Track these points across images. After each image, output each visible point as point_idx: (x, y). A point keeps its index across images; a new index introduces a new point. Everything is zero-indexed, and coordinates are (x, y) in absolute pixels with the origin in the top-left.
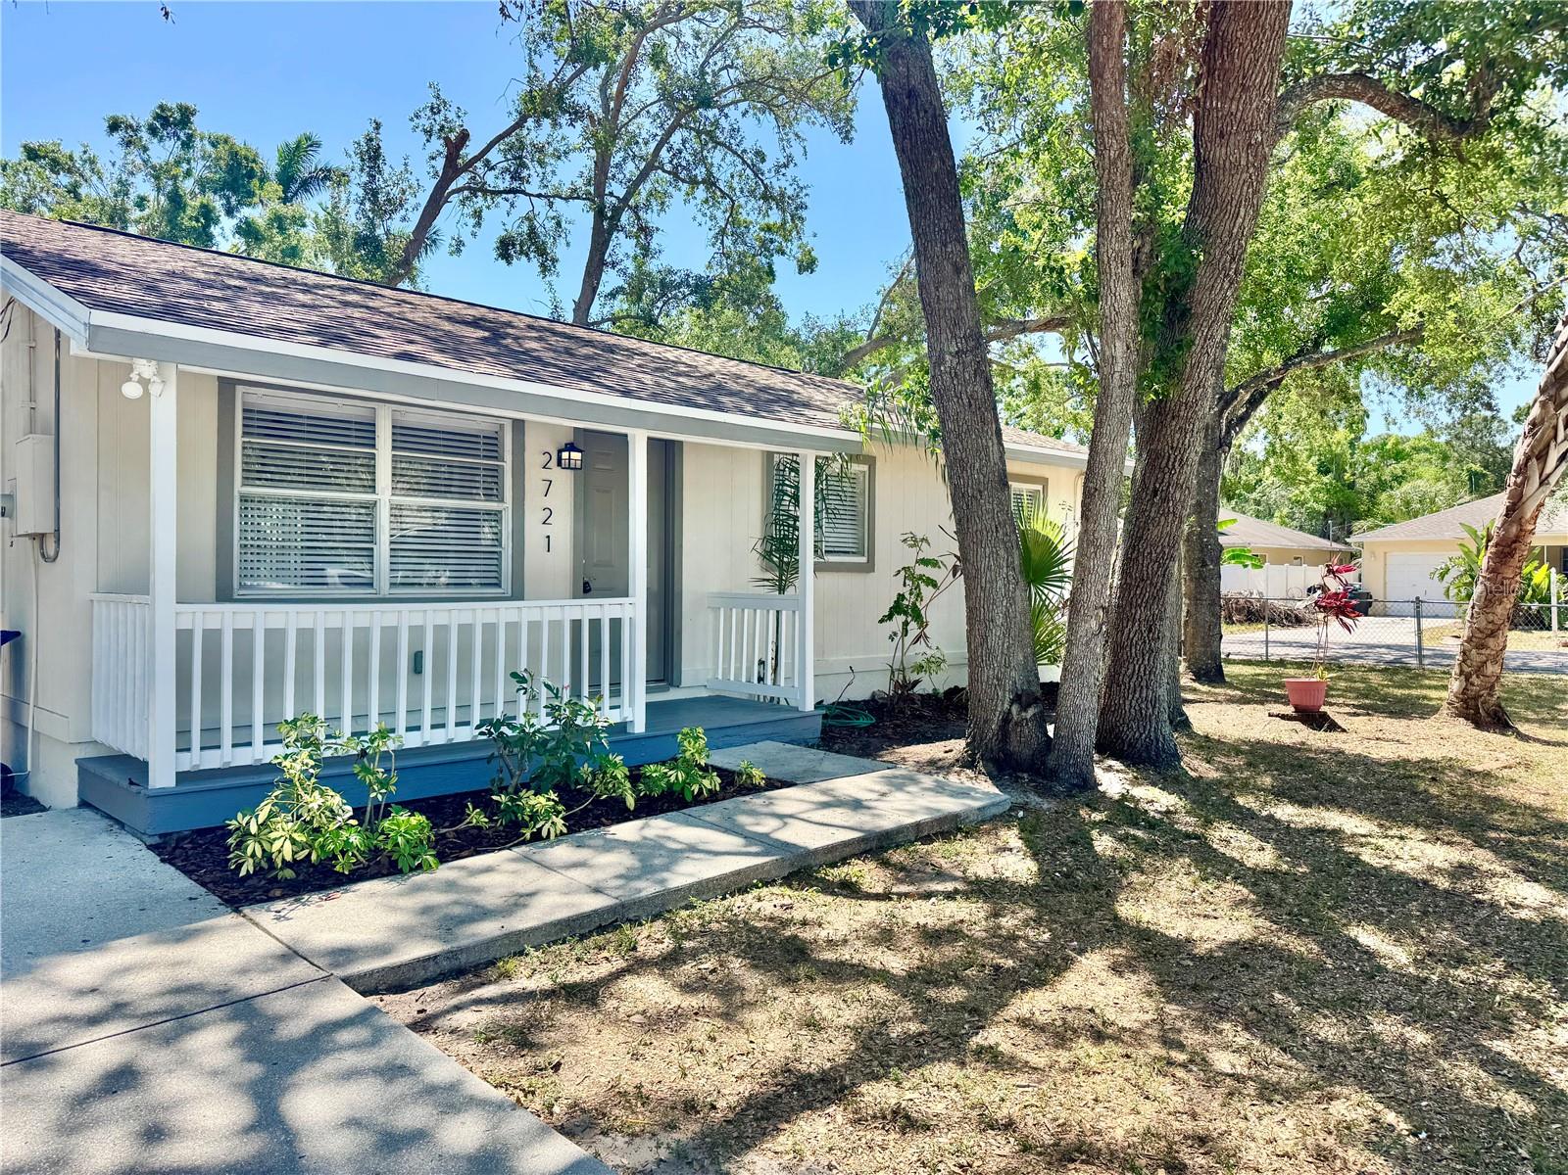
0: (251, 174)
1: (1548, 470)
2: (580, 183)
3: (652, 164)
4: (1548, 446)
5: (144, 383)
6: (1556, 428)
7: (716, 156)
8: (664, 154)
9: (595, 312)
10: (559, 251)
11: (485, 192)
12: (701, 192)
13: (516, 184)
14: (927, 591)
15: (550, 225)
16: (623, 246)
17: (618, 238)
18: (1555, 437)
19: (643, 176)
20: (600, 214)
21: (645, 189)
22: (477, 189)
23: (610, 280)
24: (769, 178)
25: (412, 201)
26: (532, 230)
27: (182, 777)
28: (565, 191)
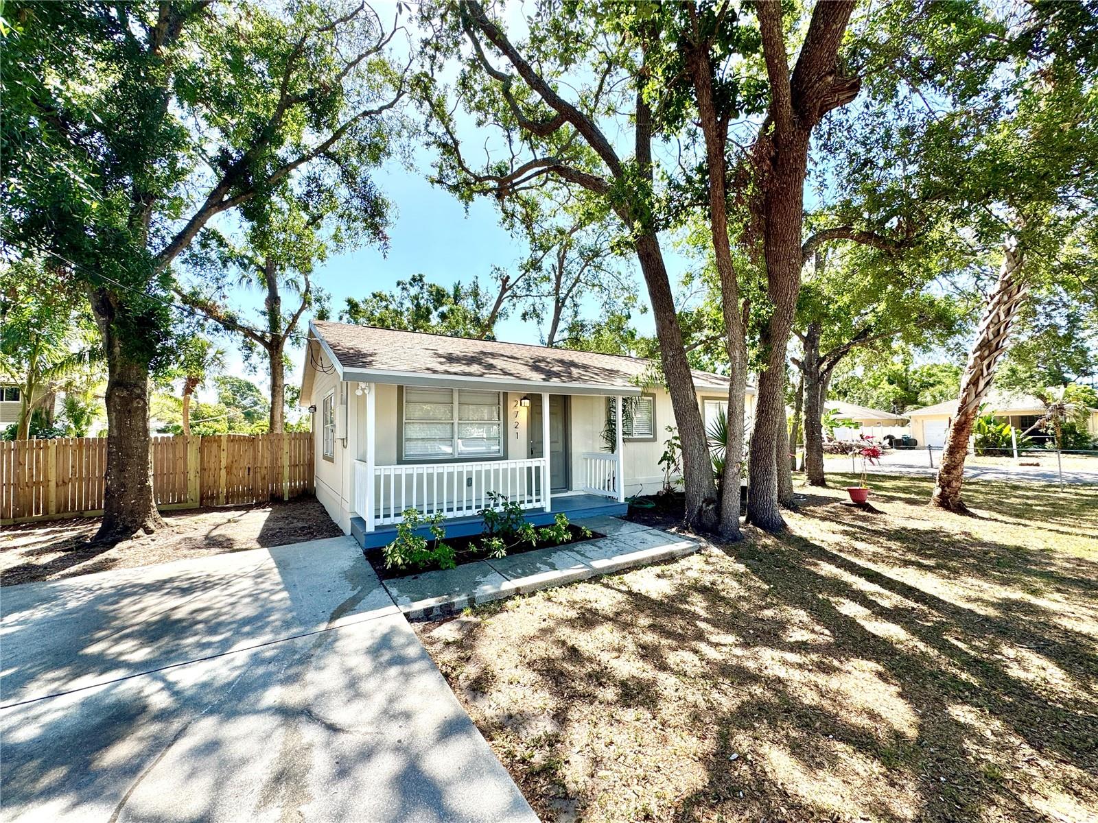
0: (443, 296)
1: (979, 390)
2: (550, 291)
3: (578, 280)
4: (978, 379)
5: (363, 390)
6: (982, 370)
7: (602, 274)
8: (582, 277)
9: (556, 338)
10: (544, 315)
11: (517, 297)
12: (597, 289)
13: (528, 293)
15: (541, 306)
16: (567, 313)
17: (564, 309)
18: (982, 374)
19: (574, 285)
20: (557, 301)
21: (575, 290)
22: (514, 296)
23: (562, 325)
24: (623, 281)
25: (490, 303)
26: (535, 310)
27: (377, 527)
28: (546, 294)
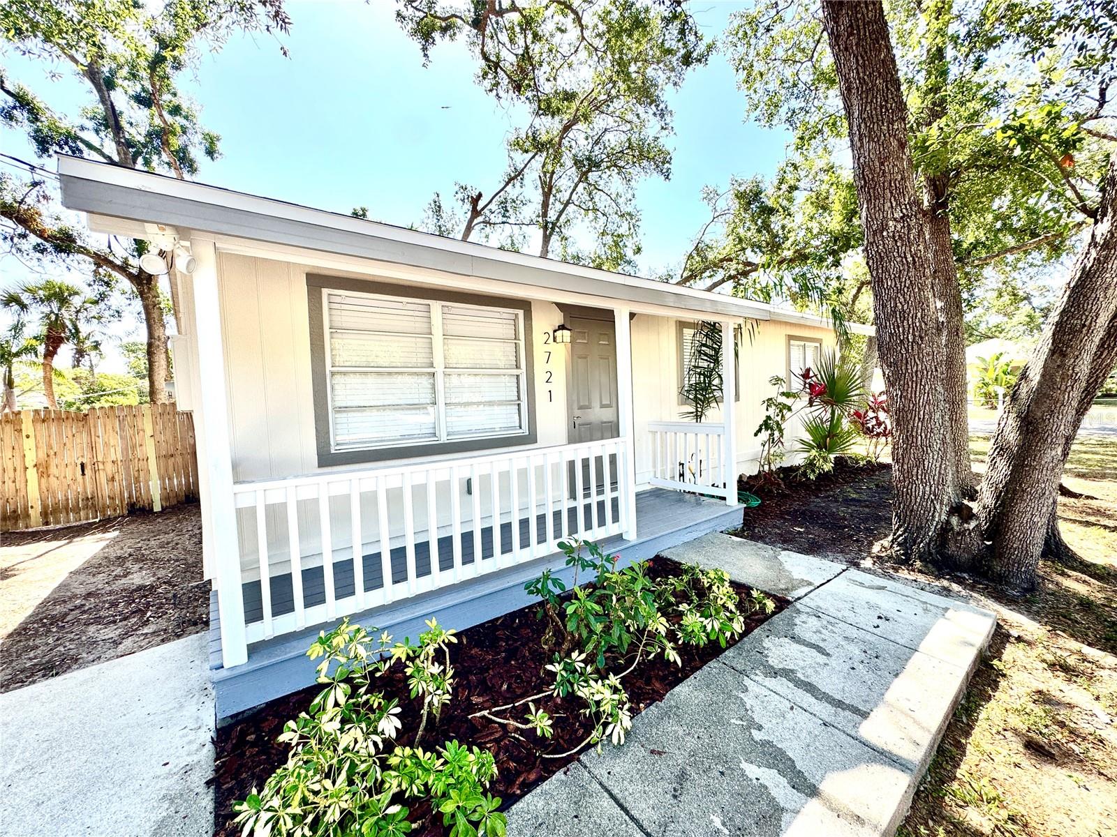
2: (534, 217)
3: (569, 202)
8: (574, 198)
11: (490, 224)
12: (591, 215)
13: (504, 219)
14: (787, 414)
15: (521, 238)
19: (564, 209)
20: (545, 228)
21: (565, 216)
22: (487, 223)
26: (512, 242)
28: (528, 221)
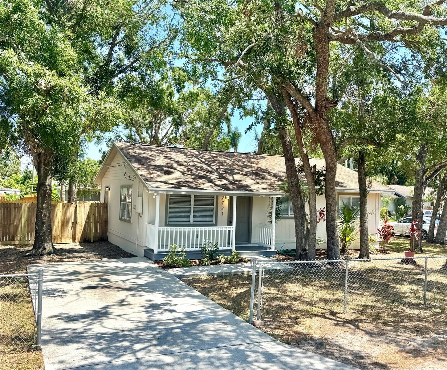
5: (155, 196)
27: (158, 252)
